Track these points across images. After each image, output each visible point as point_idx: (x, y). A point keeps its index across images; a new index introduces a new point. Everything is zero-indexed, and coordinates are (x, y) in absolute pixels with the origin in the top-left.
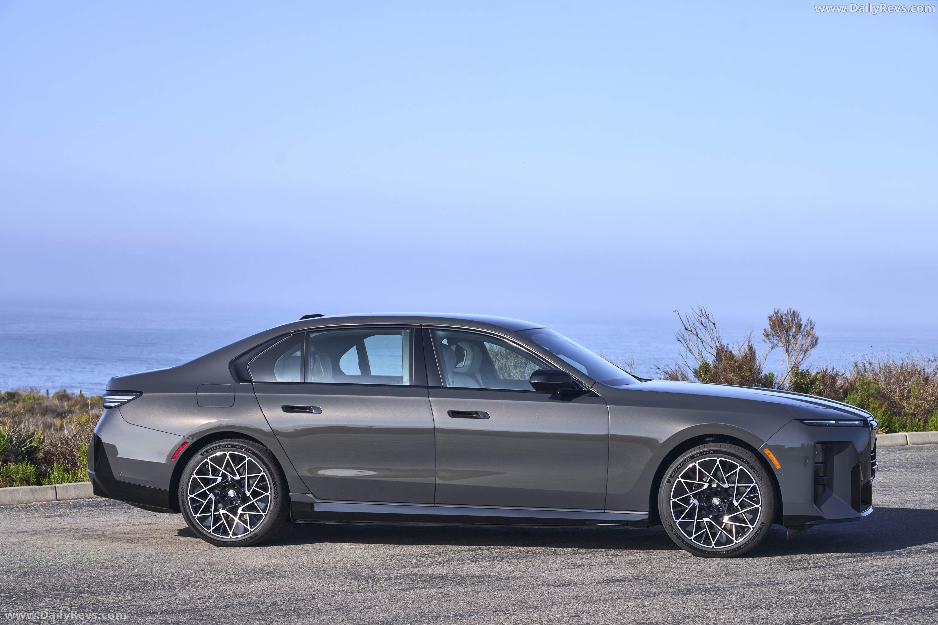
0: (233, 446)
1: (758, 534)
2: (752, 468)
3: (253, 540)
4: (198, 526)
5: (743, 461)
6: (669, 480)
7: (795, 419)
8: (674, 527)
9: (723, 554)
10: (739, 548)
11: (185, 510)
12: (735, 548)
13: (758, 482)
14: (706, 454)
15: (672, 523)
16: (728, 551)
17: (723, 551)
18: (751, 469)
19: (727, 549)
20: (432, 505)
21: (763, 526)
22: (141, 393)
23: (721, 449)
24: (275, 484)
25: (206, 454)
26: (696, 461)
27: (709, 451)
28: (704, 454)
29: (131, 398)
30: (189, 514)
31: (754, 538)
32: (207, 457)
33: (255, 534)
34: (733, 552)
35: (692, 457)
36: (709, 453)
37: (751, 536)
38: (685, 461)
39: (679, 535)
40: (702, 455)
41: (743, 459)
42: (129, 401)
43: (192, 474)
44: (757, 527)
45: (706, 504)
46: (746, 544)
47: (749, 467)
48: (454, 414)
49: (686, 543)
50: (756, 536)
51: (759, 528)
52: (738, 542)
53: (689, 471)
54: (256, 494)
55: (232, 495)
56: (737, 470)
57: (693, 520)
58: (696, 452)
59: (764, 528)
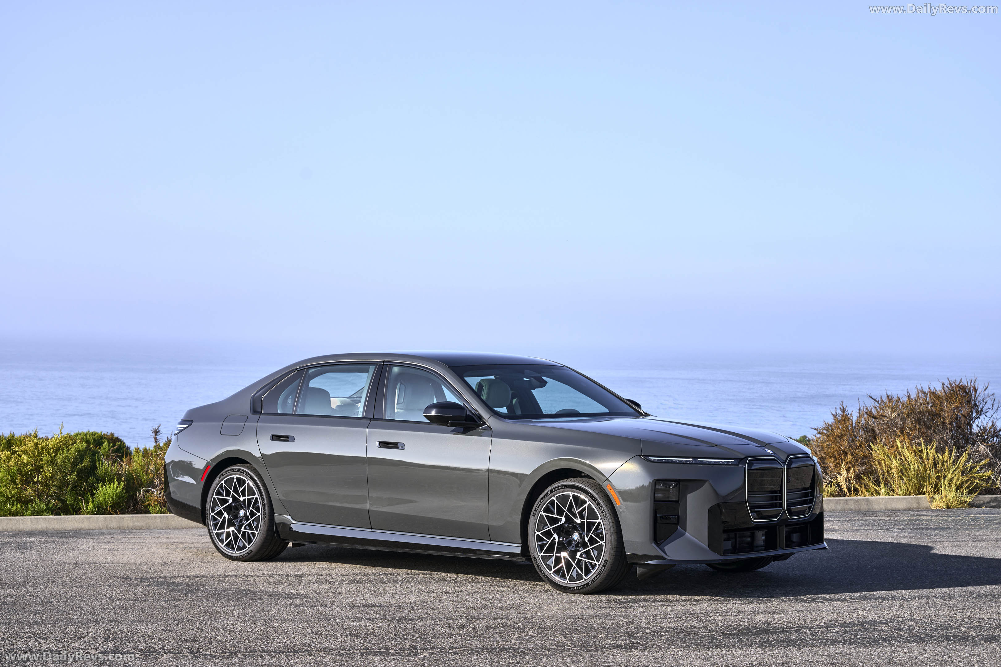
0: (238, 470)
1: (602, 571)
2: (598, 503)
3: (249, 555)
4: (215, 541)
5: (590, 496)
6: (534, 513)
7: (639, 456)
8: (538, 561)
9: (575, 590)
10: (587, 584)
11: (208, 525)
12: (584, 585)
13: (602, 518)
14: (562, 488)
15: (536, 556)
16: (578, 587)
17: (575, 587)
19: (578, 585)
20: (370, 530)
21: (606, 563)
22: (192, 421)
23: (574, 483)
24: (264, 506)
25: (222, 477)
26: (555, 495)
27: (565, 485)
28: (560, 489)
29: (185, 426)
30: (211, 530)
31: (599, 574)
32: (222, 480)
33: (250, 550)
34: (583, 588)
35: (552, 491)
36: (564, 488)
37: (597, 573)
38: (546, 495)
39: (542, 568)
40: (559, 489)
41: (591, 494)
42: (185, 428)
43: (213, 495)
44: (602, 565)
45: (567, 539)
46: (593, 581)
47: (596, 502)
48: (384, 445)
49: (547, 577)
50: (601, 573)
51: (603, 565)
52: (587, 579)
53: (549, 505)
54: (252, 514)
55: (241, 515)
56: (586, 505)
57: (552, 555)
58: (555, 486)
59: (607, 565)
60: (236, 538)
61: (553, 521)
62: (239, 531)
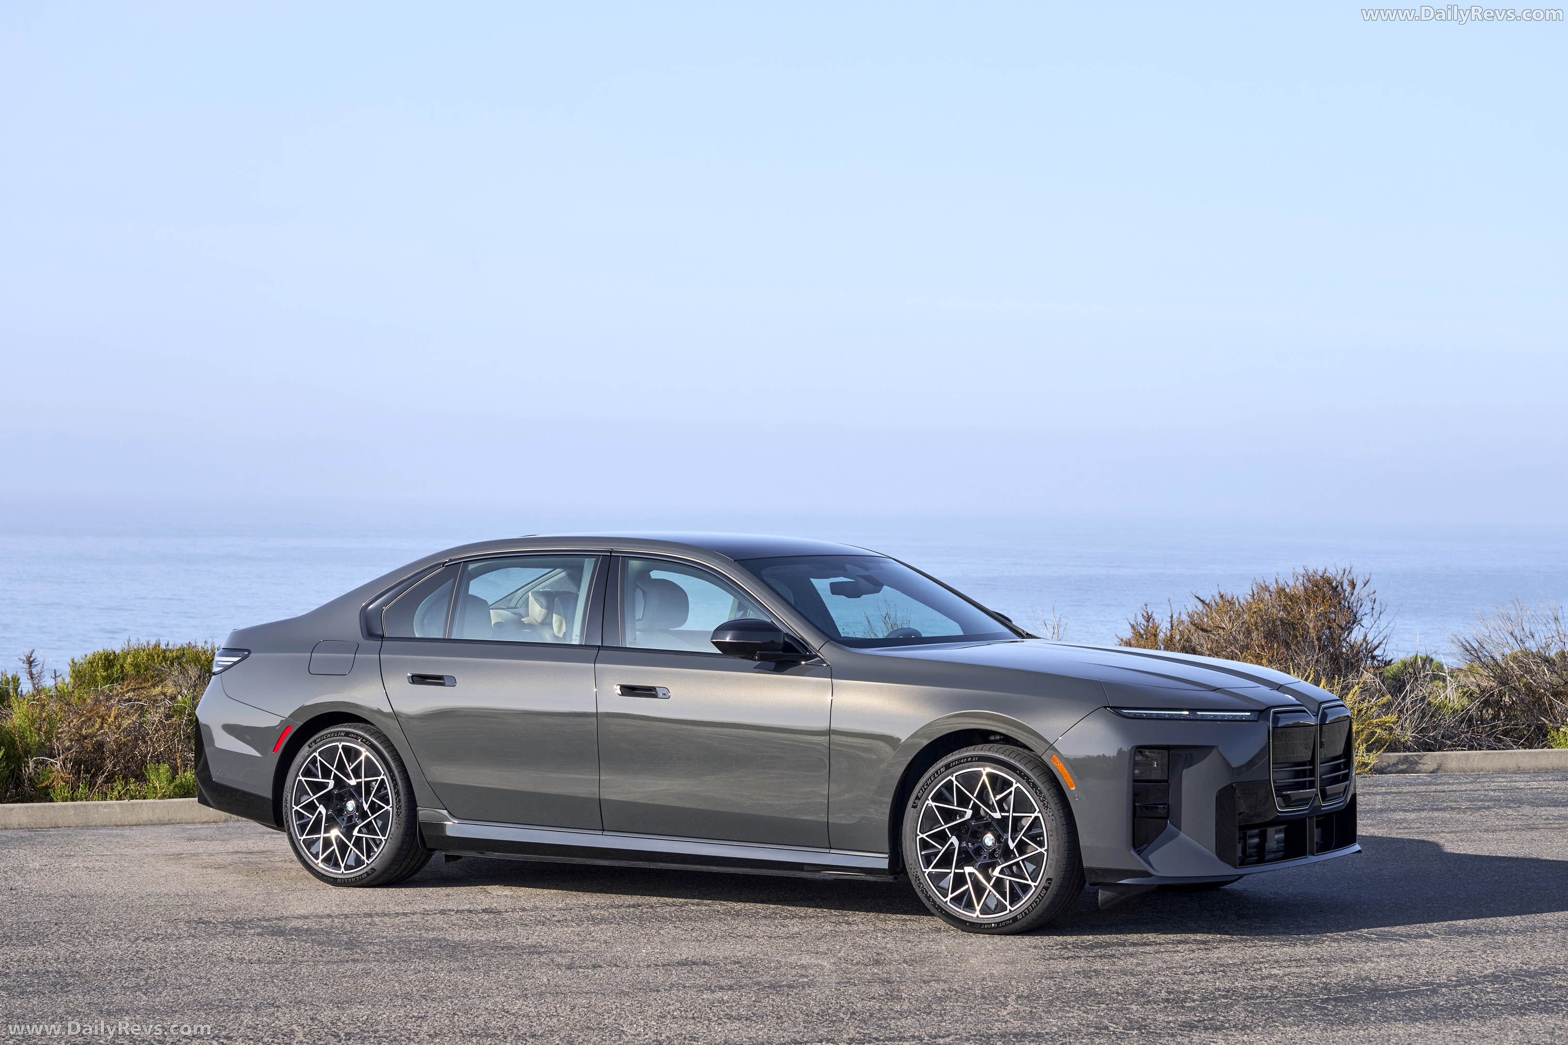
0: (347, 734)
1: (1042, 897)
2: (1034, 786)
3: (370, 877)
4: (303, 854)
5: (1020, 775)
6: (914, 803)
7: (1105, 707)
8: (922, 881)
9: (991, 928)
10: (1015, 919)
11: (289, 829)
12: (1009, 920)
13: (1042, 810)
14: (967, 762)
15: (919, 874)
16: (998, 923)
17: (991, 924)
18: (1032, 788)
19: (998, 920)
20: (600, 833)
21: (1050, 883)
22: (250, 652)
23: (989, 754)
24: (397, 793)
25: (314, 746)
26: (954, 773)
27: (972, 757)
28: (964, 763)
29: (236, 659)
30: (294, 835)
31: (1036, 902)
32: (315, 751)
33: (372, 869)
34: (1006, 925)
35: (947, 767)
36: (971, 761)
37: (1032, 900)
38: (937, 772)
39: (929, 893)
40: (961, 763)
41: (1021, 772)
42: (235, 663)
43: (297, 775)
44: (1041, 886)
45: (973, 844)
46: (1025, 913)
47: (1030, 785)
48: (629, 690)
49: (939, 907)
50: (1040, 900)
51: (1044, 887)
52: (1011, 910)
53: (943, 789)
54: (374, 808)
55: (350, 809)
56: (1013, 789)
57: (949, 871)
58: (954, 758)
59: (1051, 887)
60: (343, 848)
61: (949, 815)
62: (349, 836)
